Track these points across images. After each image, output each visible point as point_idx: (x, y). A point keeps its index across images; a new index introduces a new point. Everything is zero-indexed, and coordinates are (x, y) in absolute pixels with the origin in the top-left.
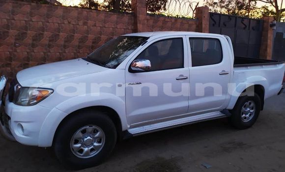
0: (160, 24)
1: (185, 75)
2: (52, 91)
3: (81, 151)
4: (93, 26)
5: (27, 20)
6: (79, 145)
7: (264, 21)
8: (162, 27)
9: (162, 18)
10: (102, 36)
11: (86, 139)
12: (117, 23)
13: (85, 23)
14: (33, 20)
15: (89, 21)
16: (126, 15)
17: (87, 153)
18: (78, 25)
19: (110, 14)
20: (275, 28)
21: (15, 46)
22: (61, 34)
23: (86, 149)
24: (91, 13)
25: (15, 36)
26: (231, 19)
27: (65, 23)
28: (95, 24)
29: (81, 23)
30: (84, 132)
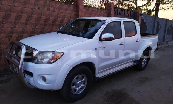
0: (90, 11)
1: (123, 42)
2: (62, 54)
3: (75, 90)
4: (53, 11)
5: (11, 5)
6: (75, 87)
7: (136, 12)
8: (91, 13)
9: (91, 9)
10: (58, 18)
11: (78, 83)
12: (67, 10)
13: (48, 9)
14: (15, 5)
15: (51, 8)
16: (71, 5)
17: (79, 91)
18: (44, 10)
19: (63, 4)
20: (142, 16)
21: (3, 23)
22: (33, 15)
23: (78, 89)
24: (52, 3)
25: (3, 16)
26: (122, 11)
27: (36, 8)
28: (54, 10)
29: (46, 9)
30: (77, 78)
